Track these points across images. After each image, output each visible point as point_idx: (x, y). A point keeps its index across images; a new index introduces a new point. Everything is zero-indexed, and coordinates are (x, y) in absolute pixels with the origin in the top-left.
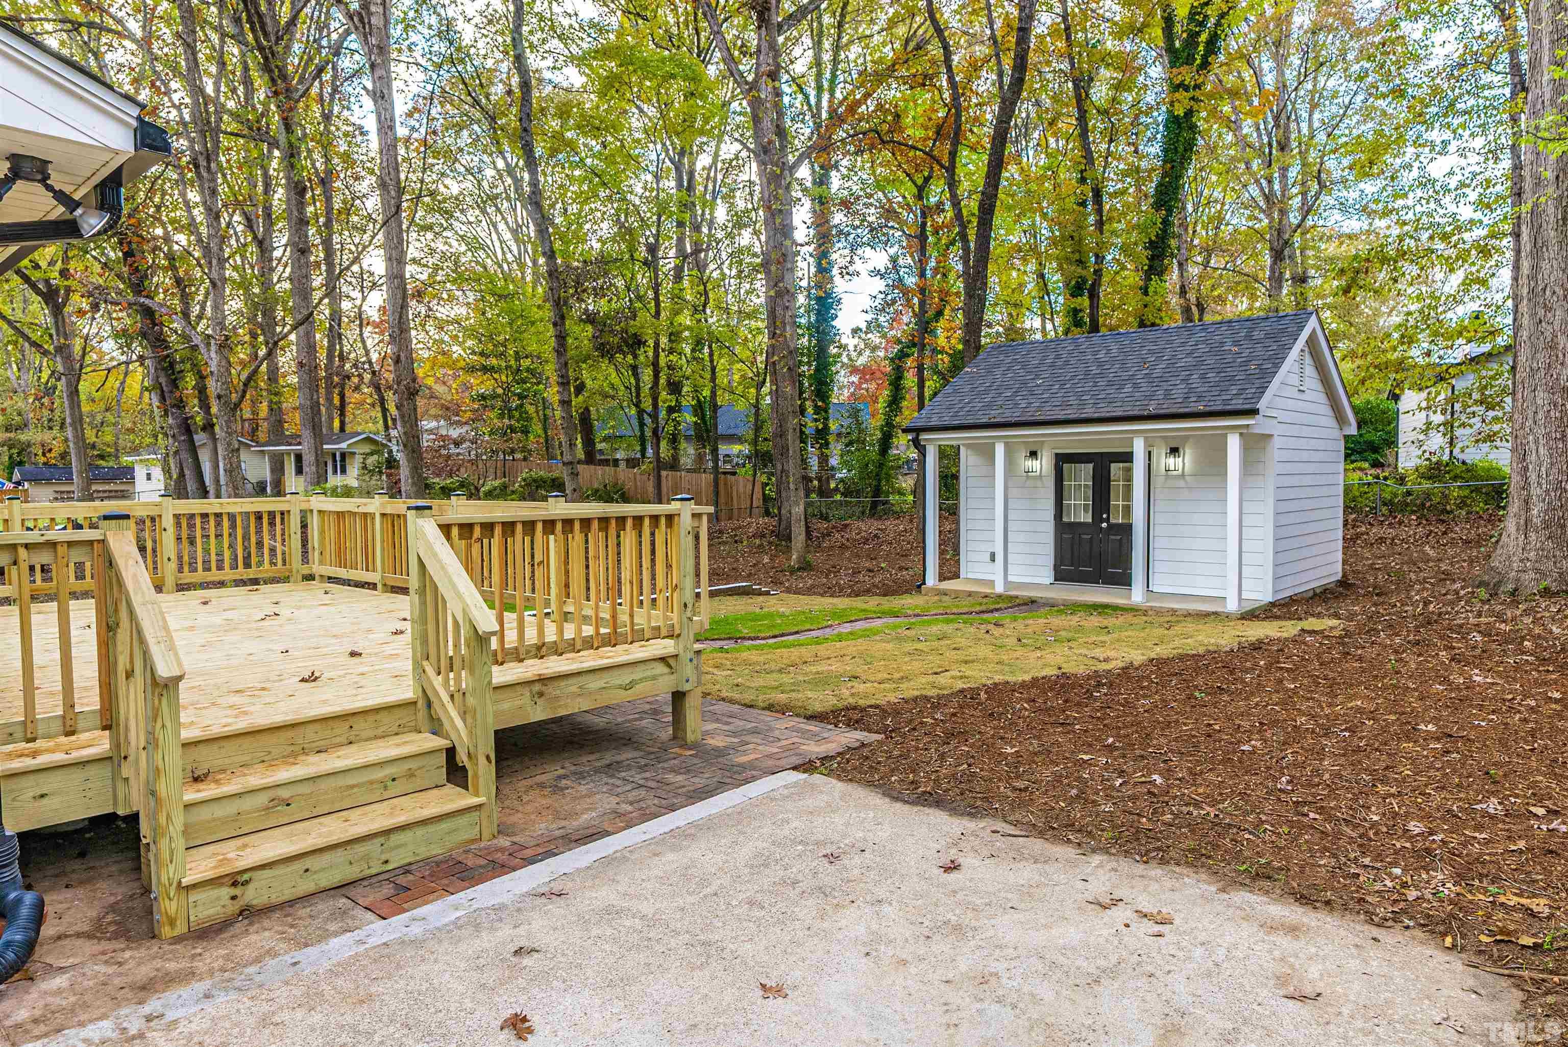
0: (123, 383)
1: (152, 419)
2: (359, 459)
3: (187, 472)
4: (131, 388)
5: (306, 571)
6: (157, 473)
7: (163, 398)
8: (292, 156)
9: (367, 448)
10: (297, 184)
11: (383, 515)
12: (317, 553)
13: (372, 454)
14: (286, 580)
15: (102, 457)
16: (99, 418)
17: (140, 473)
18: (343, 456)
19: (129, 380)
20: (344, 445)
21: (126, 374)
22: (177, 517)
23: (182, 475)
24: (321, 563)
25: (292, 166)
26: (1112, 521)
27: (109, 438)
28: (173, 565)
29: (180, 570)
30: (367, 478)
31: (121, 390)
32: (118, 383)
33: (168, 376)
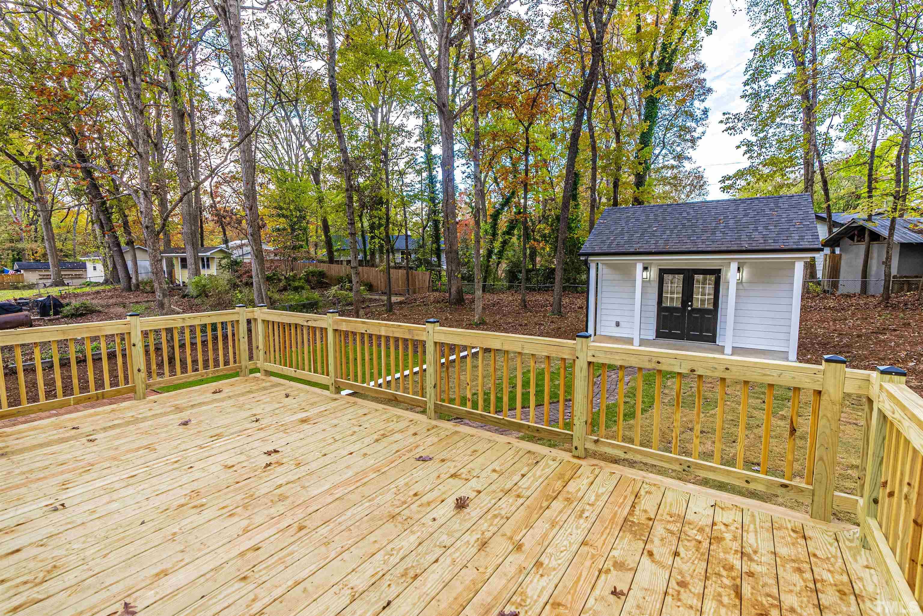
0: (76, 219)
1: (96, 238)
2: (216, 261)
3: (119, 267)
4: (81, 221)
5: (251, 365)
6: (100, 267)
7: (102, 227)
8: (176, 94)
9: (221, 256)
10: (179, 111)
11: (335, 330)
12: (261, 353)
13: (224, 258)
14: (237, 375)
15: (66, 256)
16: (64, 236)
17: (90, 266)
18: (208, 259)
19: (79, 217)
20: (208, 254)
21: (78, 214)
22: (145, 334)
23: (115, 267)
24: (265, 360)
25: (176, 101)
26: (694, 306)
27: (70, 247)
28: (143, 374)
29: (149, 374)
30: (221, 271)
31: (76, 222)
32: (73, 220)
33: (105, 215)
